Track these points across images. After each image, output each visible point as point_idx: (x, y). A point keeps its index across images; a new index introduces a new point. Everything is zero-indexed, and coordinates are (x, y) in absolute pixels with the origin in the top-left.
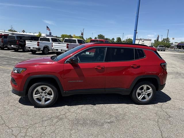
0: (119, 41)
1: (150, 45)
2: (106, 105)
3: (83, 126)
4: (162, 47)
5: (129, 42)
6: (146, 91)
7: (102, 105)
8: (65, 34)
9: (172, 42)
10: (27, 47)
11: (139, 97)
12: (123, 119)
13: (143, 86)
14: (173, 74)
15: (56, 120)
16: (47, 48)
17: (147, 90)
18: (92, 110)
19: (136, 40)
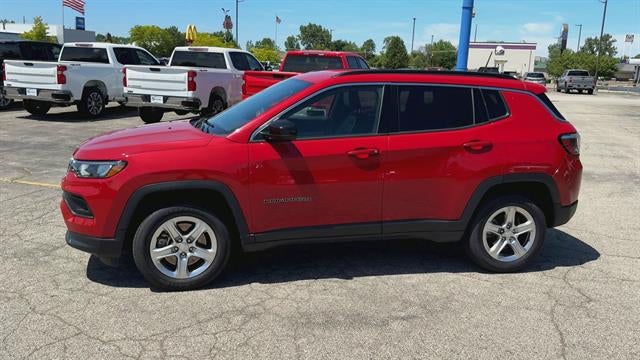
0: (395, 55)
1: (532, 71)
2: (385, 277)
3: (328, 328)
4: (579, 78)
5: (438, 55)
6: (514, 227)
7: (373, 277)
8: (151, 25)
9: (623, 55)
10: (9, 86)
11: (493, 248)
12: (444, 308)
13: (504, 209)
14: (614, 179)
15: (240, 318)
16: (100, 93)
17: (516, 224)
18: (344, 291)
19: (470, 49)
